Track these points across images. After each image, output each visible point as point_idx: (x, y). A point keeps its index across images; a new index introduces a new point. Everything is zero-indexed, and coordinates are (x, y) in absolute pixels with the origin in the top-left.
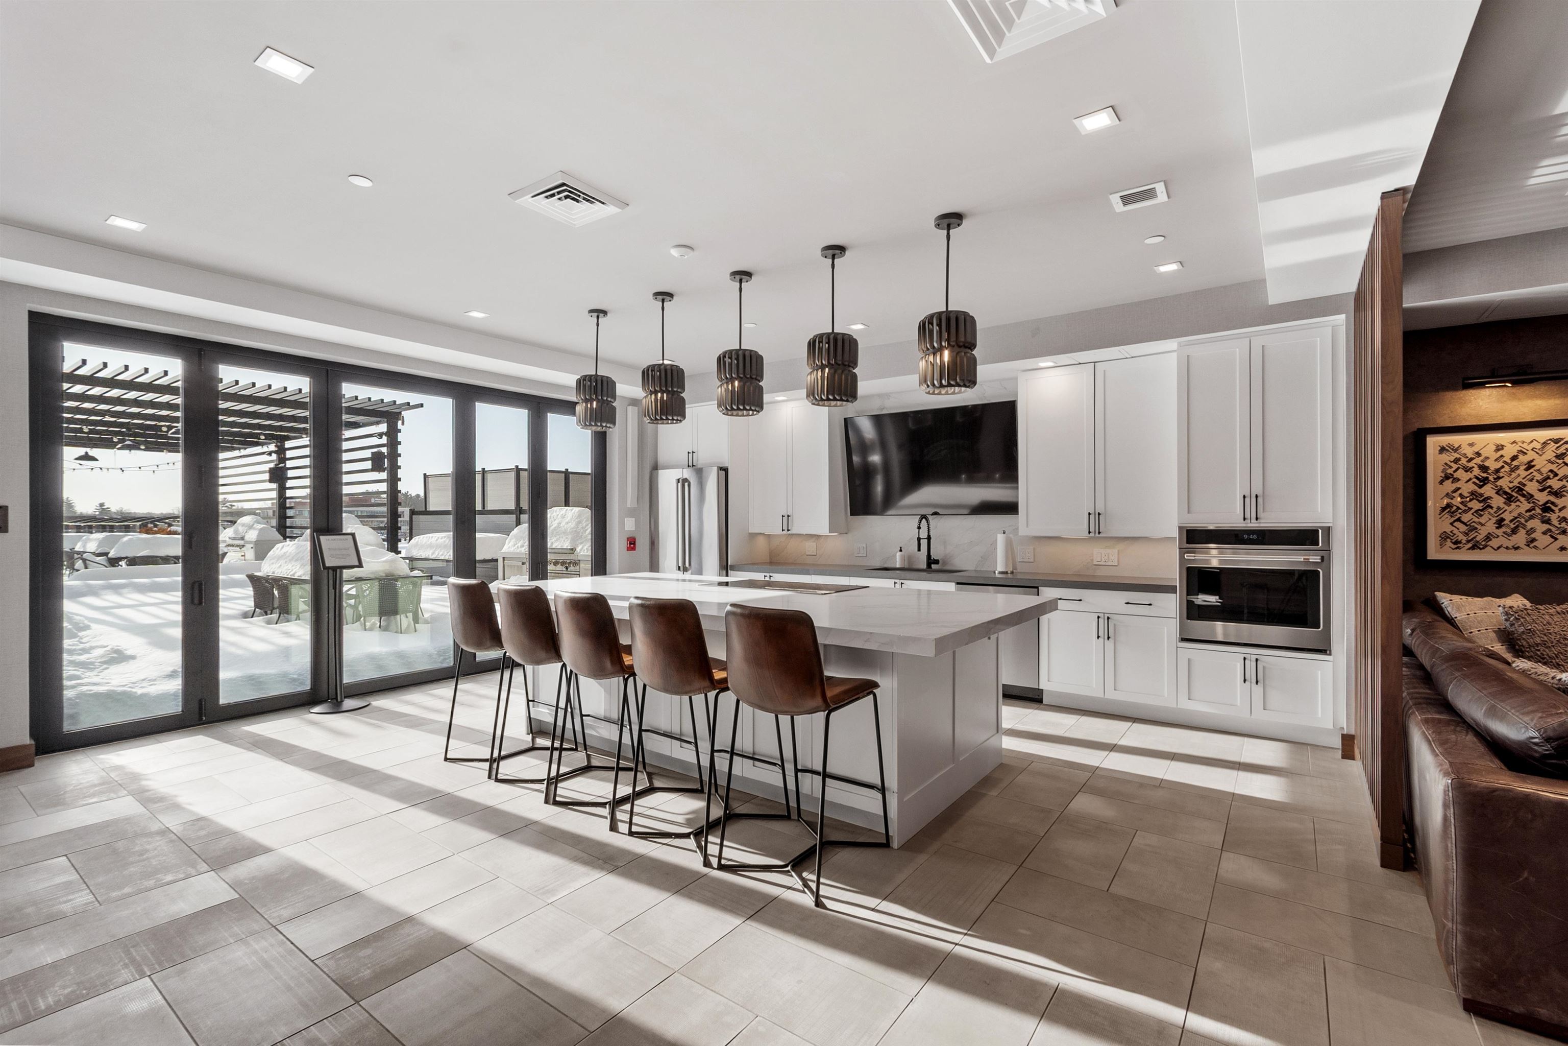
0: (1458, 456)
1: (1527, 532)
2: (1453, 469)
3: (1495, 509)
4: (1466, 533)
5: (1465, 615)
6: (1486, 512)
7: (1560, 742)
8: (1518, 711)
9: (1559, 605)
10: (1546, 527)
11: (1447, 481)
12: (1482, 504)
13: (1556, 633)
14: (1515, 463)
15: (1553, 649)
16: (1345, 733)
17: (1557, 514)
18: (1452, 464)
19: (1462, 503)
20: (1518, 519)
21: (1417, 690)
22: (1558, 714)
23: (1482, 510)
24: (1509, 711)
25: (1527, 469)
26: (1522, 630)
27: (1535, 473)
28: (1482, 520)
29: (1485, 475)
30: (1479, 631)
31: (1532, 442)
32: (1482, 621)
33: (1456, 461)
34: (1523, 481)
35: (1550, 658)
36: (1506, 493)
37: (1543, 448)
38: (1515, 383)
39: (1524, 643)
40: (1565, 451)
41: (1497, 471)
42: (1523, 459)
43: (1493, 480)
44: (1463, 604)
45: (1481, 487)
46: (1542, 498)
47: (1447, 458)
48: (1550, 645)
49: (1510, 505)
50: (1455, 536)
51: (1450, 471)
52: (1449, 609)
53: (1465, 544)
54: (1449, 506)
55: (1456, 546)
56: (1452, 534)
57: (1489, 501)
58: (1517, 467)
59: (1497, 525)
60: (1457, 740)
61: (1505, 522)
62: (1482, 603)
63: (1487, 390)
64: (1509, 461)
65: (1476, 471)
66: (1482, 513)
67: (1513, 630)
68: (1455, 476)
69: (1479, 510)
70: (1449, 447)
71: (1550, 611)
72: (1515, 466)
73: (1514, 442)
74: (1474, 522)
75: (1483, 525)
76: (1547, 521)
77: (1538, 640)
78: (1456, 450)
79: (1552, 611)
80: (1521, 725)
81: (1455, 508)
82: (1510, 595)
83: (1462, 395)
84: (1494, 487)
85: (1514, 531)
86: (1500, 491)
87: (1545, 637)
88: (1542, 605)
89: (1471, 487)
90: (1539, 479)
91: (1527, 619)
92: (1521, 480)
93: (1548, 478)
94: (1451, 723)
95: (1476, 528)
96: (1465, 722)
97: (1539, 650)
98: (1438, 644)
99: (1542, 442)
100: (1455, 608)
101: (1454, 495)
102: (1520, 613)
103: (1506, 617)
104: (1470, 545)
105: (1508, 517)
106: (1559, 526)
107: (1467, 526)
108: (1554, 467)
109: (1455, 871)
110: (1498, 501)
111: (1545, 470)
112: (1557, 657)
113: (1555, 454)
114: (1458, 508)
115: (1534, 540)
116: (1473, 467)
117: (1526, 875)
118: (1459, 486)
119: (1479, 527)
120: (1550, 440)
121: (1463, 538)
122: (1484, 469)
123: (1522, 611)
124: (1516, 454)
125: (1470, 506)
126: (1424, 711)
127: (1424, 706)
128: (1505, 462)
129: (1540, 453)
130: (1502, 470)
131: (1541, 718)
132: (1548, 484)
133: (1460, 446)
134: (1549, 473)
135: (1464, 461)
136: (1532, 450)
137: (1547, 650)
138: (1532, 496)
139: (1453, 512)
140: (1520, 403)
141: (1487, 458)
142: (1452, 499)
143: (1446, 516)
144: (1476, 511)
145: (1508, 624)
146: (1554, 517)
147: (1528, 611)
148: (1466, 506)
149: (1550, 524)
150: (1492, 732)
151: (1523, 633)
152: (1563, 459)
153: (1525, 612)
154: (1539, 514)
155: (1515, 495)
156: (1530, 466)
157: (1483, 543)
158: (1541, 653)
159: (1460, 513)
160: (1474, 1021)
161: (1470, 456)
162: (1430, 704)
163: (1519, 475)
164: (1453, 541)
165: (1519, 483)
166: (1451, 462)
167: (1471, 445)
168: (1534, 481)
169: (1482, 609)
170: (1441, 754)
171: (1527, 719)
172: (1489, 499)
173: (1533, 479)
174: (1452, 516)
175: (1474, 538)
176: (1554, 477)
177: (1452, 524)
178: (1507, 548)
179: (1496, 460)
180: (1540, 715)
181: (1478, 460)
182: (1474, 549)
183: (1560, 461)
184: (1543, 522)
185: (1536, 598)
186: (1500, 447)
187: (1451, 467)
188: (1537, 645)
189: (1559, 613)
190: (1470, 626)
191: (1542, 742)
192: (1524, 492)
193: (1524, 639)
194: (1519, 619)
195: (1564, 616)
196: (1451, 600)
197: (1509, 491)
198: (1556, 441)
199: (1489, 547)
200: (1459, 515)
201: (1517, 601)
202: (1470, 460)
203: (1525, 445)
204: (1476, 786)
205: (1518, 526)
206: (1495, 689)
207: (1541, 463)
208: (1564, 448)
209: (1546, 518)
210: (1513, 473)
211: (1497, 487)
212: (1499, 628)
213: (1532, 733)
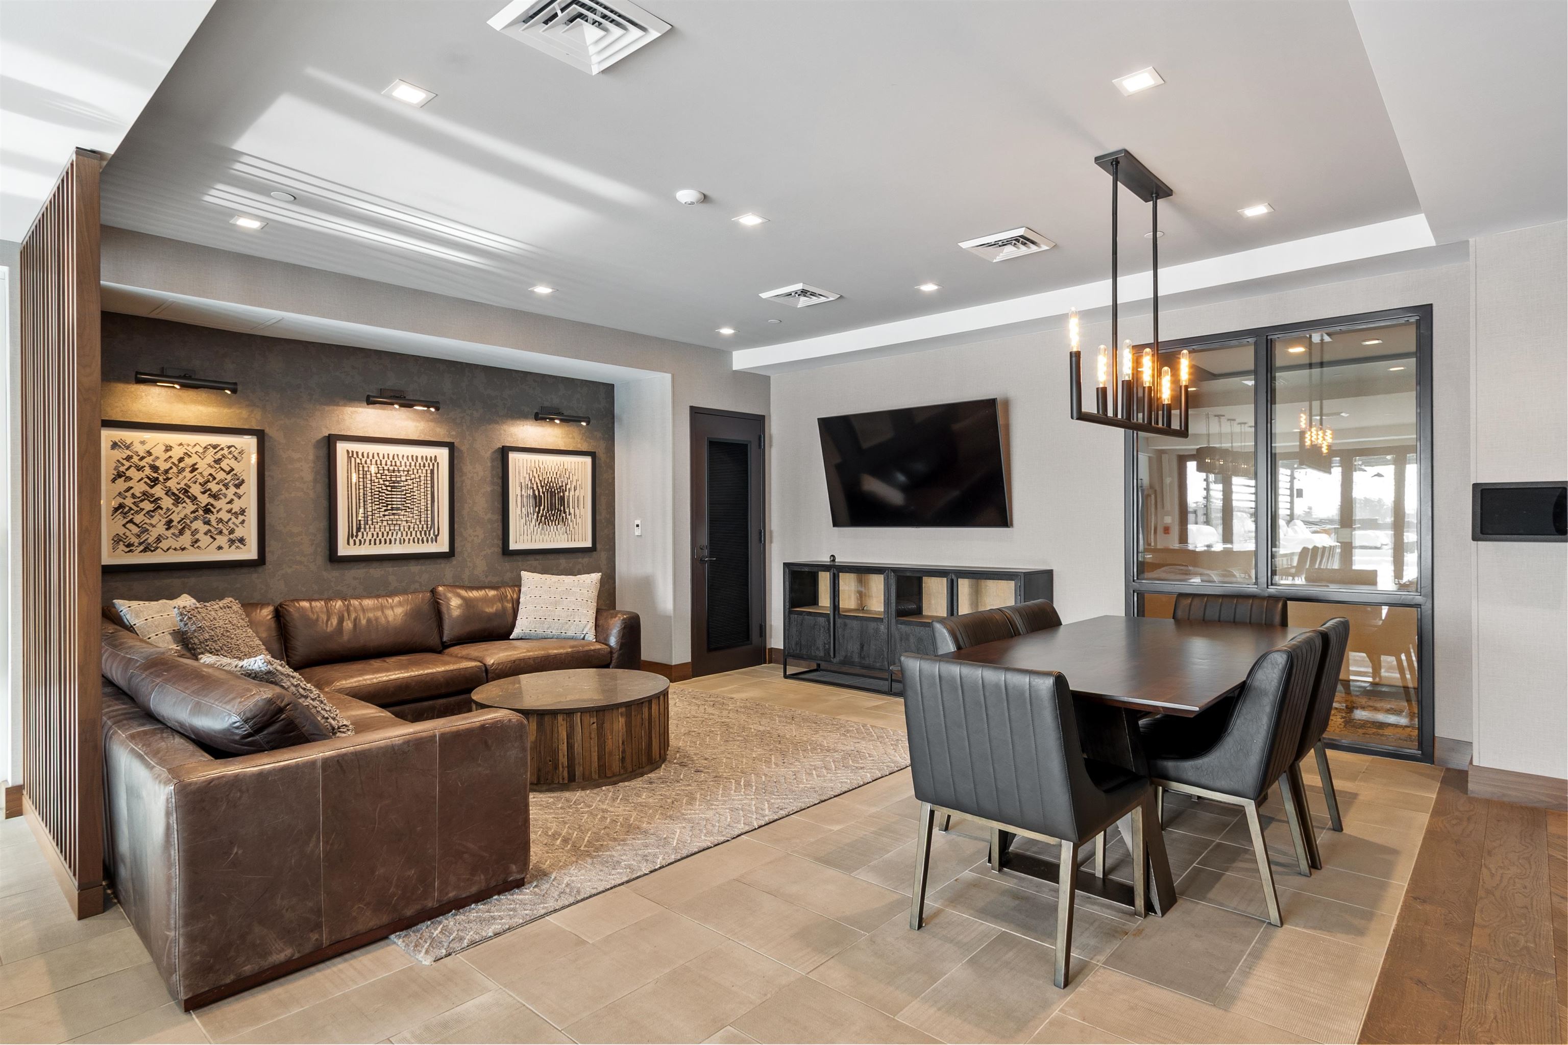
0: (130, 454)
1: (192, 533)
2: (126, 467)
3: (164, 510)
4: (138, 535)
5: (143, 621)
6: (157, 513)
7: (255, 720)
8: (221, 702)
9: (220, 600)
10: (207, 527)
11: (119, 479)
12: (153, 505)
13: (220, 627)
14: (182, 465)
15: (218, 642)
16: (10, 785)
17: (216, 516)
18: (125, 462)
19: (134, 503)
20: (184, 520)
21: (111, 709)
22: (252, 695)
23: (153, 511)
24: (213, 704)
25: (192, 472)
26: (194, 629)
27: (198, 476)
28: (153, 521)
29: (155, 475)
30: (157, 635)
31: (195, 445)
32: (159, 624)
33: (129, 458)
34: (189, 483)
35: (216, 651)
36: (174, 494)
37: (204, 452)
38: (184, 386)
39: (196, 641)
40: (221, 457)
41: (167, 471)
42: (188, 461)
43: (163, 481)
44: (142, 609)
45: (152, 487)
46: (204, 500)
47: (120, 454)
48: (216, 639)
49: (178, 506)
50: (127, 539)
51: (122, 469)
52: (128, 617)
53: (137, 546)
54: (121, 506)
55: (128, 549)
56: (125, 537)
57: (159, 502)
58: (183, 469)
59: (166, 527)
60: (167, 747)
61: (173, 524)
62: (158, 607)
63: (157, 388)
64: (177, 463)
65: (148, 471)
66: (153, 514)
67: (187, 629)
68: (127, 475)
69: (151, 511)
70: (122, 443)
71: (215, 607)
72: (182, 468)
73: (181, 444)
74: (145, 523)
75: (154, 526)
76: (207, 523)
77: (207, 636)
78: (128, 447)
79: (216, 607)
80: (225, 714)
81: (127, 508)
82: (179, 596)
83: (133, 390)
84: (164, 488)
85: (181, 532)
86: (169, 492)
87: (212, 632)
88: (208, 602)
89: (142, 487)
90: (201, 482)
91: (198, 617)
92: (187, 482)
93: (209, 481)
94: (157, 731)
95: (148, 530)
96: (168, 727)
97: (208, 646)
98: (130, 654)
99: (204, 446)
100: (133, 615)
101: (126, 494)
102: (192, 612)
103: (181, 617)
104: (142, 548)
105: (176, 518)
106: (217, 527)
107: (139, 527)
108: (212, 471)
109: (178, 876)
110: (167, 502)
111: (206, 474)
112: (222, 649)
113: (214, 459)
114: (131, 509)
115: (197, 541)
116: (145, 466)
117: (235, 850)
118: (131, 485)
119: (150, 528)
120: (210, 445)
121: (136, 541)
122: (155, 468)
123: (193, 610)
124: (182, 456)
125: (142, 507)
126: (127, 727)
127: (125, 722)
128: (173, 463)
129: (203, 457)
130: (171, 471)
131: (240, 702)
132: (208, 487)
133: (132, 443)
134: (209, 477)
135: (135, 459)
136: (196, 453)
137: (214, 644)
138: (196, 498)
139: (126, 513)
140: (186, 406)
141: (157, 458)
142: (124, 499)
143: (119, 517)
144: (148, 512)
145: (182, 624)
146: (212, 518)
147: (199, 609)
148: (138, 507)
149: (209, 525)
150: (198, 729)
151: (195, 631)
152: (220, 464)
153: (196, 610)
154: (201, 515)
155: (182, 496)
156: (194, 469)
157: (154, 545)
158: (210, 648)
159: (132, 514)
160: (194, 1016)
161: (142, 454)
162: (130, 718)
163: (185, 477)
164: (126, 544)
165: (186, 485)
166: (124, 459)
167: (143, 443)
168: (198, 483)
169: (158, 612)
170: (158, 765)
171: (228, 707)
172: (159, 500)
173: (196, 482)
174: (124, 518)
175: (146, 540)
176: (213, 480)
177: (124, 525)
178: (175, 549)
179: (165, 460)
180: (239, 700)
181: (149, 460)
182: (146, 552)
183: (218, 466)
184: (205, 523)
185: (202, 596)
186: (169, 448)
187: (123, 465)
188: (206, 640)
189: (221, 608)
190: (148, 631)
191: (242, 724)
192: (189, 494)
193: (196, 637)
194: (191, 618)
195: (225, 610)
196: (129, 607)
197: (177, 492)
198: (215, 447)
199: (159, 549)
200: (131, 517)
201: (186, 601)
202: (142, 458)
203: (190, 448)
204: (196, 783)
205: (184, 527)
206: (196, 687)
207: (202, 466)
208: (220, 454)
209: (207, 519)
210: (180, 475)
211: (166, 488)
212: (174, 630)
213: (235, 718)
